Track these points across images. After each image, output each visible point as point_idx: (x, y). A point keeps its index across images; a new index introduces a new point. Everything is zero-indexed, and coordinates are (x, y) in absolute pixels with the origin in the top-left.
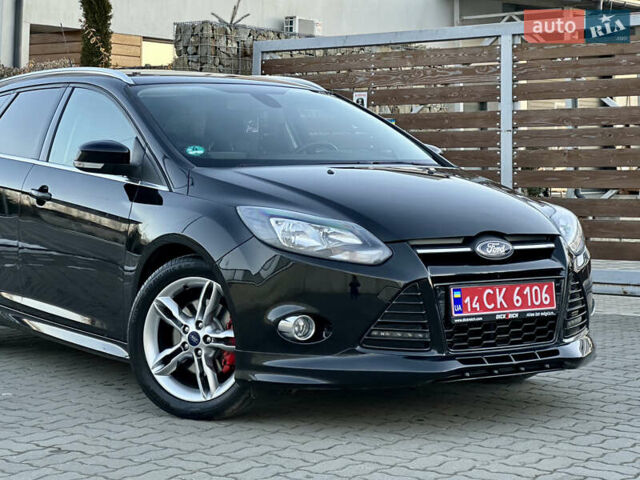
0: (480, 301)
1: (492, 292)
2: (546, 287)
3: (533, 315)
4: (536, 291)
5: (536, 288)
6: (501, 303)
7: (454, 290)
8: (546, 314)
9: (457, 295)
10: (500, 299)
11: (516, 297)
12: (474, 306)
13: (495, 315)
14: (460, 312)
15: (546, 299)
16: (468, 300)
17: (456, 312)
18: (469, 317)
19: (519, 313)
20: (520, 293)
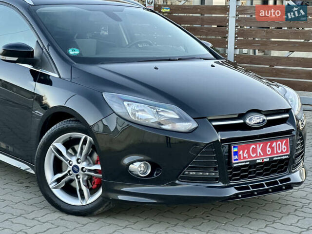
0: (248, 153)
1: (255, 147)
2: (285, 141)
3: (277, 158)
4: (279, 144)
6: (260, 153)
7: (234, 147)
8: (284, 158)
9: (236, 150)
10: (259, 150)
11: (268, 149)
12: (245, 156)
13: (256, 160)
14: (237, 160)
15: (284, 148)
16: (241, 152)
17: (234, 160)
18: (242, 162)
19: (270, 158)
20: (270, 147)
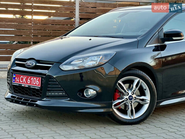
2: (38, 79)
5: (35, 78)
8: (36, 88)
9: (14, 76)
10: (24, 80)
11: (29, 80)
12: (18, 80)
13: (22, 84)
15: (37, 83)
16: (16, 78)
17: (13, 81)
18: (16, 84)
19: (28, 86)
